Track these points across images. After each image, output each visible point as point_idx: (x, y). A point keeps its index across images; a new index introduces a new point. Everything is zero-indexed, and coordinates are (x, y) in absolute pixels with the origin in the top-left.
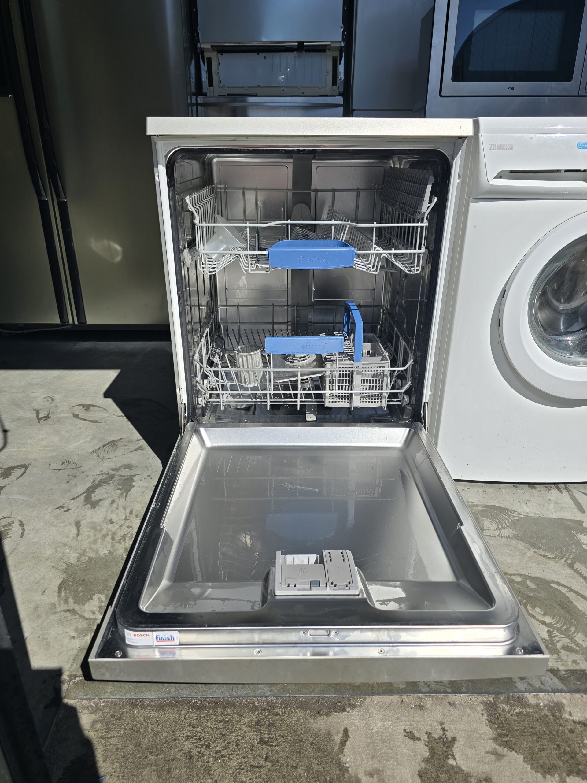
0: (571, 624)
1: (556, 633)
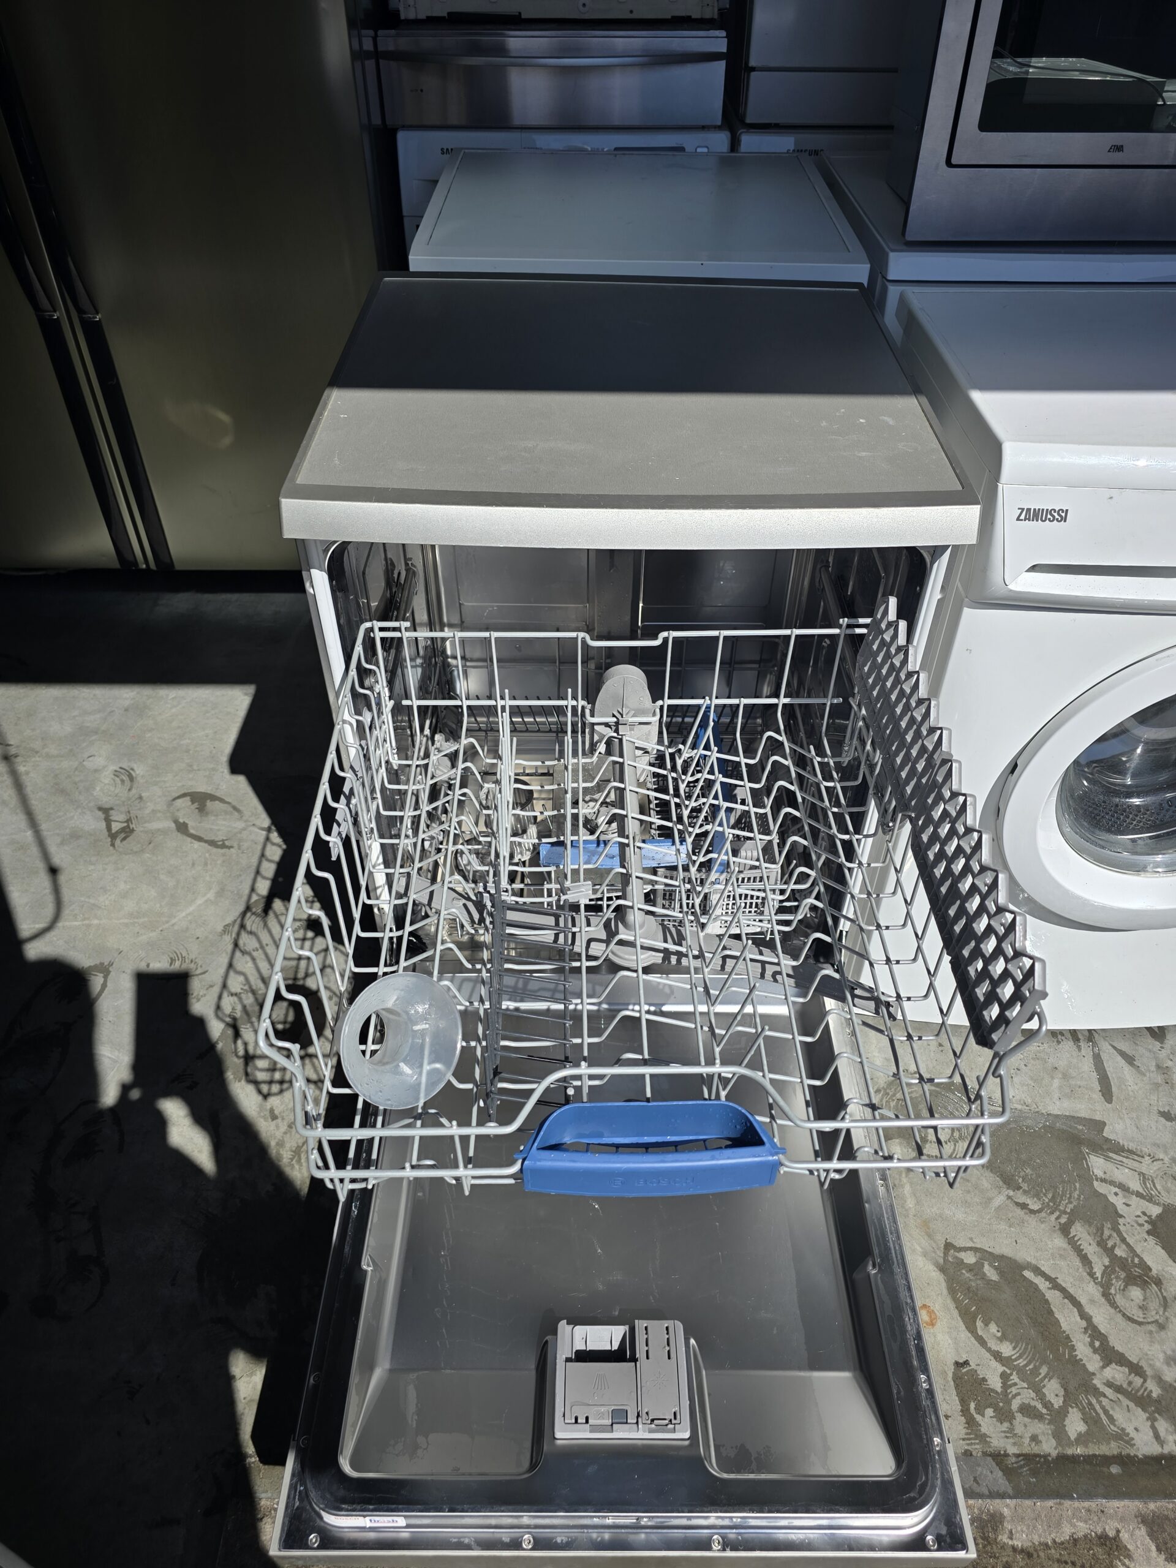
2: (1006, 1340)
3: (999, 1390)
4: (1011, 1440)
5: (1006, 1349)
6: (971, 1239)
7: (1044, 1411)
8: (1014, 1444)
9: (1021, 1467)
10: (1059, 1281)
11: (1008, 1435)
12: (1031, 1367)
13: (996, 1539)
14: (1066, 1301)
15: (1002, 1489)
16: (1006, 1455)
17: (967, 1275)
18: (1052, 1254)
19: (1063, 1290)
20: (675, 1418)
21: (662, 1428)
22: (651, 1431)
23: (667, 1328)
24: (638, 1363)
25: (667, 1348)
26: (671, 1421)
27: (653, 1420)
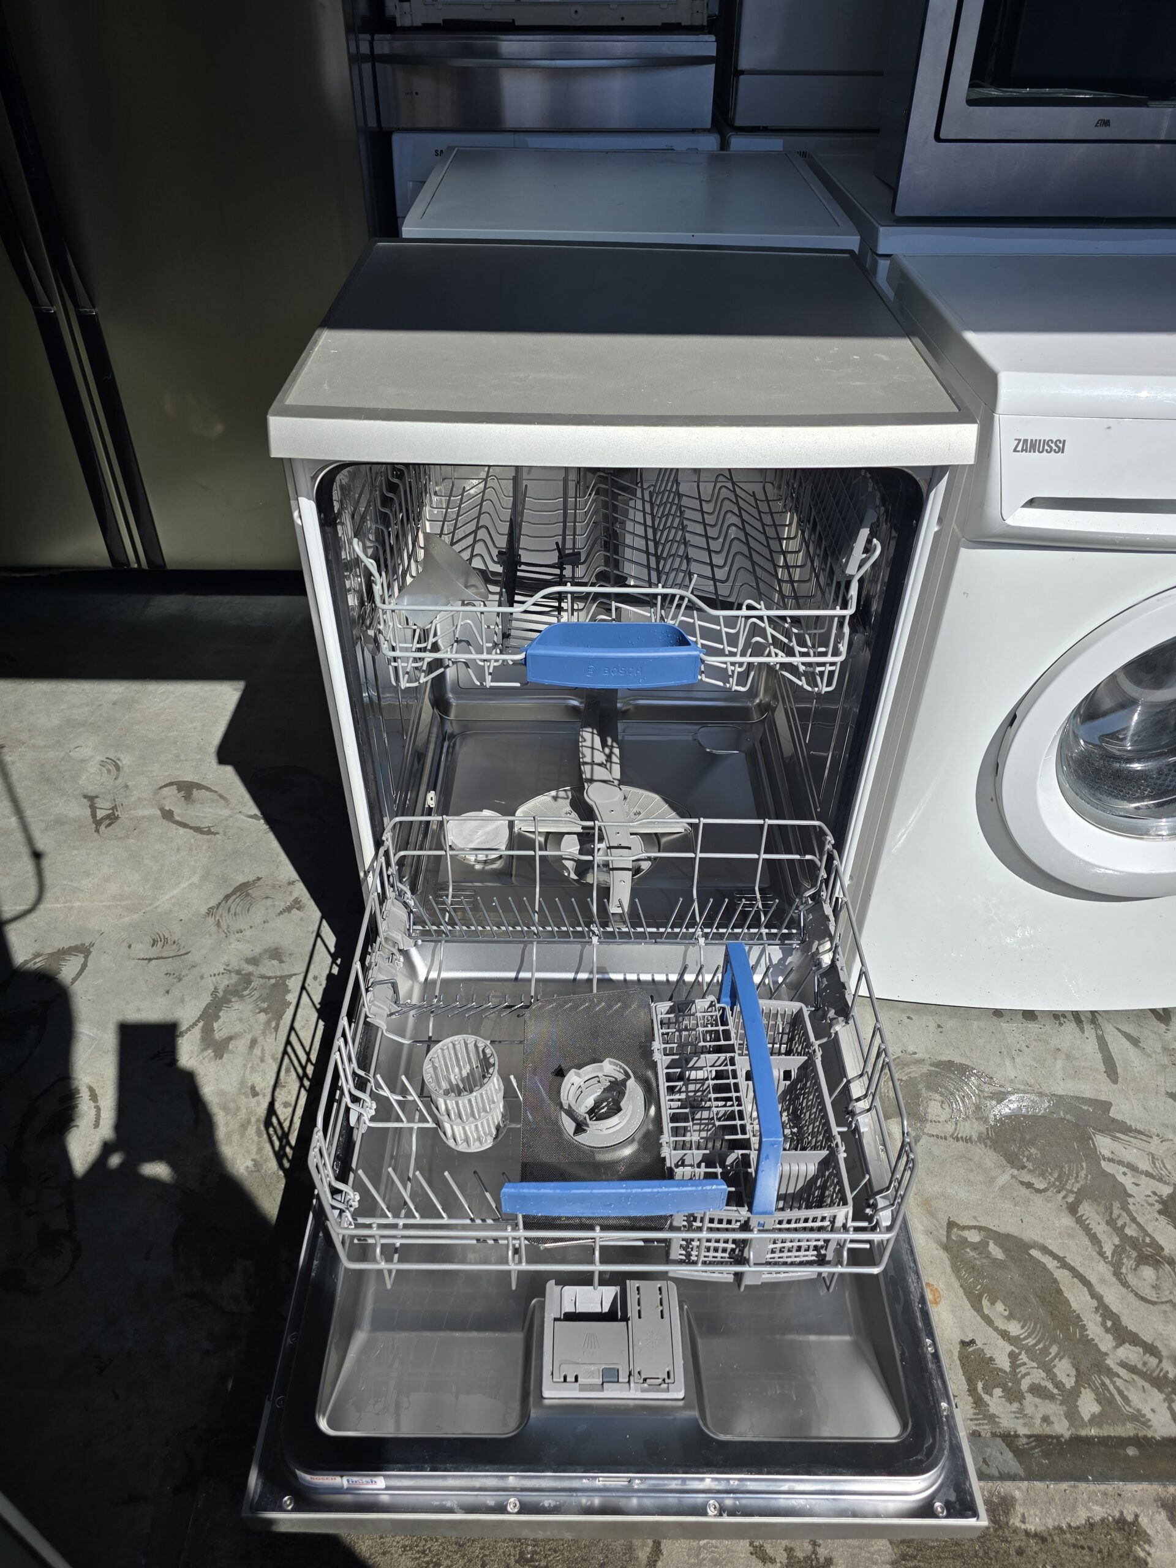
0: (1054, 1340)
1: (1023, 1357)
2: (1014, 1319)
3: (1008, 1370)
4: (1021, 1421)
5: (1014, 1328)
6: (975, 1218)
7: (1055, 1391)
8: (1025, 1425)
9: (1033, 1448)
10: (1068, 1260)
11: (1018, 1415)
12: (1040, 1346)
13: (1007, 1523)
14: (1075, 1280)
15: (1013, 1471)
16: (1017, 1436)
17: (972, 1254)
18: (1060, 1233)
19: (1072, 1269)
20: (669, 1377)
21: (656, 1388)
22: (643, 1390)
23: (660, 1289)
24: (630, 1322)
25: (661, 1308)
26: (664, 1380)
27: (645, 1380)
